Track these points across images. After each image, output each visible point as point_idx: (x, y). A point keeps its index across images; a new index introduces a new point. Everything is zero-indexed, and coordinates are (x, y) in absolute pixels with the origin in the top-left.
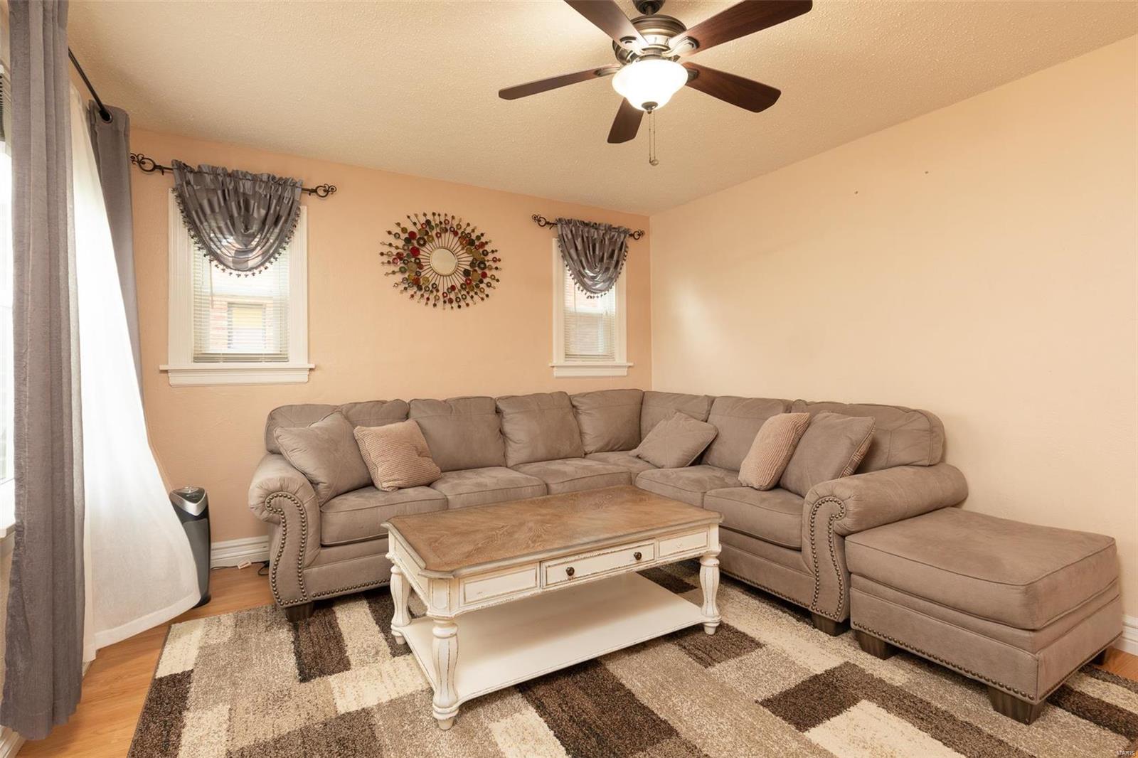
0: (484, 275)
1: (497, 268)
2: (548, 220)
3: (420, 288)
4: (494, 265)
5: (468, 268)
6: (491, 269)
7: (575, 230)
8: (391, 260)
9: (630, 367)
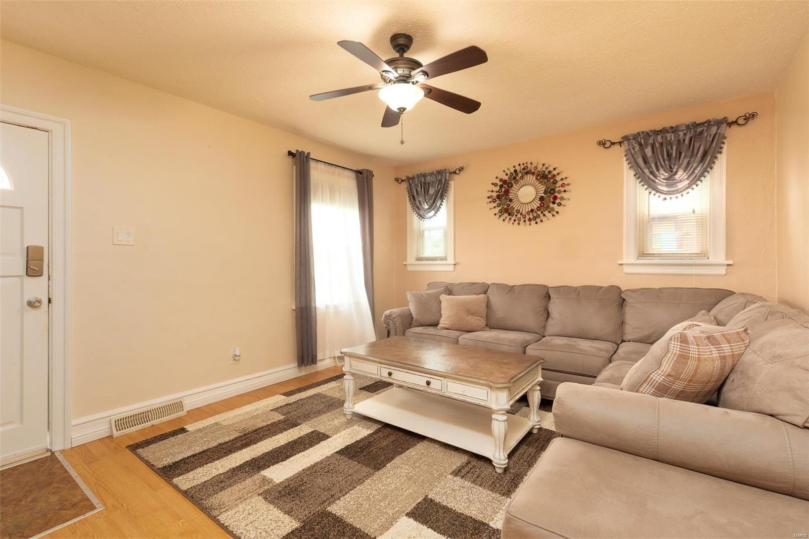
0: (555, 198)
1: (565, 191)
2: (612, 142)
3: (509, 214)
4: (562, 189)
5: (543, 195)
6: (559, 192)
7: (644, 142)
8: (492, 200)
9: (728, 265)
